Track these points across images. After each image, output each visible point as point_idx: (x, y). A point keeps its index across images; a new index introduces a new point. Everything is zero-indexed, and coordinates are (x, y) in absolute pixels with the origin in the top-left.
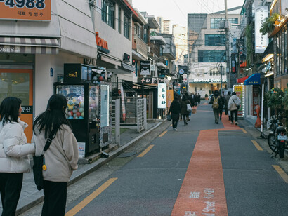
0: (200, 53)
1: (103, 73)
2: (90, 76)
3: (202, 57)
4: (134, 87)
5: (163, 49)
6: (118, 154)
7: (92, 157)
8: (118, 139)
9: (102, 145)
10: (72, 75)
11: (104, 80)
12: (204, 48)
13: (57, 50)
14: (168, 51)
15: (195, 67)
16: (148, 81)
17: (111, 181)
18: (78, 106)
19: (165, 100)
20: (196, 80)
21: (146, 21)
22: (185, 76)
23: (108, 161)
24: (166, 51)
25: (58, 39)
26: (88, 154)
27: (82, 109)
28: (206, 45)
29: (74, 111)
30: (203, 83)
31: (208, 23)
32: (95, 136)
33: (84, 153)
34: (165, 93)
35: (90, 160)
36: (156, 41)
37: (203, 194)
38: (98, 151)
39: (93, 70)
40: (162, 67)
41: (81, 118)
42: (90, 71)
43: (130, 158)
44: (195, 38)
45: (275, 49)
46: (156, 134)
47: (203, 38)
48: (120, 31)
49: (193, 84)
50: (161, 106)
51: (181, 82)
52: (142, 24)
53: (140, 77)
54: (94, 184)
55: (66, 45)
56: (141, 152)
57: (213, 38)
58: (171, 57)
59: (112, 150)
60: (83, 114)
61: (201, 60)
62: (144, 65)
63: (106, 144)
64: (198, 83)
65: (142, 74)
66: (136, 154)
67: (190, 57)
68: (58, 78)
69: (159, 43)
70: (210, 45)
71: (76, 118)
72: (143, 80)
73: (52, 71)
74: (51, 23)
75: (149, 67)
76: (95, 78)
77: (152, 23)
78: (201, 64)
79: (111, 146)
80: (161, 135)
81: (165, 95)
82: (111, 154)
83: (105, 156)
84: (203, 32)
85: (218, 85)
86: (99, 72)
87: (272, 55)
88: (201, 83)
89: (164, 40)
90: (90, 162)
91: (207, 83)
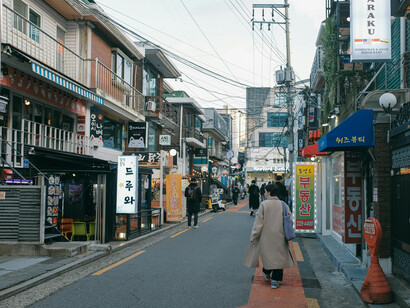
0: (262, 135)
3: (264, 141)
5: (202, 121)
12: (266, 129)
15: (255, 153)
20: (256, 169)
24: (208, 124)
30: (265, 172)
31: (272, 99)
34: (133, 179)
47: (265, 116)
49: (253, 173)
57: (277, 118)
61: (263, 143)
62: (134, 129)
64: (258, 172)
65: (130, 145)
70: (274, 126)
75: (143, 134)
81: (134, 183)
84: (266, 110)
88: (262, 172)
91: (269, 172)
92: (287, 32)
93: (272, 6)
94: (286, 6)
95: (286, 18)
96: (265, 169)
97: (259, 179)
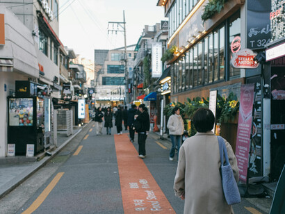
0: (104, 79)
1: (46, 89)
2: (36, 91)
4: (59, 102)
5: (78, 74)
6: (58, 153)
7: (40, 155)
8: (56, 142)
9: (46, 146)
10: (22, 90)
11: (46, 95)
12: (107, 75)
13: (12, 69)
14: (81, 77)
15: (100, 88)
16: (69, 97)
17: (60, 175)
18: (27, 115)
19: (83, 112)
20: (101, 98)
21: (67, 53)
22: (94, 95)
23: (51, 159)
24: (80, 76)
25: (11, 59)
26: (36, 153)
27: (31, 118)
28: (108, 72)
29: (25, 119)
31: (110, 57)
32: (41, 139)
33: (33, 152)
34: (83, 107)
35: (38, 158)
36: (73, 69)
37: (140, 185)
38: (43, 151)
39: (38, 86)
40: (77, 88)
41: (30, 125)
42: (36, 88)
43: (68, 156)
44: (100, 67)
45: (172, 73)
46: (81, 138)
47: (106, 67)
48: (51, 59)
49: (98, 101)
50: (80, 116)
51: (91, 99)
52: (64, 55)
53: (63, 95)
54: (47, 178)
55: (17, 66)
56: (75, 151)
57: (113, 68)
58: (83, 81)
59: (52, 150)
60: (32, 122)
61: (104, 83)
62: (66, 86)
63: (48, 145)
64: (102, 100)
65: (64, 92)
66: (72, 153)
67: (97, 81)
68: (11, 92)
69: (75, 70)
70: (111, 73)
71: (26, 125)
72: (65, 97)
73: (5, 87)
74: (5, 47)
75: (69, 88)
76: (40, 93)
77: (71, 55)
78: (104, 86)
79: (51, 147)
80: (85, 138)
81: (84, 109)
82: (53, 153)
83: (49, 155)
84: (106, 63)
85: (117, 102)
86: (43, 88)
87: (169, 78)
88: (104, 100)
89: (79, 68)
90: (38, 160)
91: (109, 101)
92: (125, 35)
93: (118, 23)
94: (124, 23)
95: (125, 29)
96: (106, 98)
97: (102, 105)
